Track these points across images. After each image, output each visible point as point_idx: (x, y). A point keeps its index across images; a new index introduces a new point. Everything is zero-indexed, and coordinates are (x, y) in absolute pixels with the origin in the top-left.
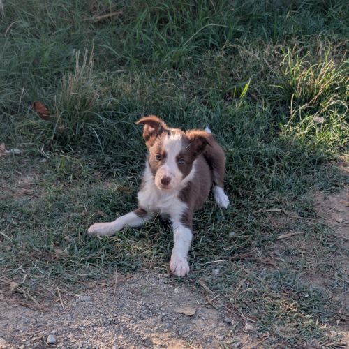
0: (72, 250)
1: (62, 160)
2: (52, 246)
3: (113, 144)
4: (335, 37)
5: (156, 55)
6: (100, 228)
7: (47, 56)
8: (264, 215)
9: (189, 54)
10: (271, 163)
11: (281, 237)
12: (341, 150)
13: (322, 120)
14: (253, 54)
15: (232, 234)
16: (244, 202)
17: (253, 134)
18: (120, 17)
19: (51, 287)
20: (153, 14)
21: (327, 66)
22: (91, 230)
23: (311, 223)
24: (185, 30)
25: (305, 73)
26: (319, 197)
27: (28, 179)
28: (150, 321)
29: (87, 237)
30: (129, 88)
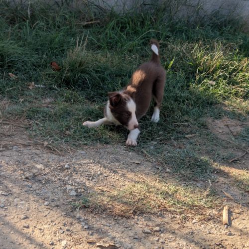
0: (75, 132)
1: (67, 92)
2: (64, 129)
3: (95, 86)
4: (224, 41)
5: (119, 44)
6: (89, 123)
7: (57, 40)
8: (178, 126)
9: (139, 45)
10: (184, 101)
11: (187, 136)
12: (224, 99)
13: (214, 83)
14: (176, 47)
15: (160, 133)
16: (168, 119)
17: (174, 87)
18: (98, 23)
19: (64, 146)
20: (118, 23)
21: (218, 54)
22: (85, 124)
23: (204, 131)
24: (136, 33)
25: (206, 57)
26: (210, 120)
27: (48, 100)
28: (117, 164)
29: (83, 127)
30: (104, 60)
